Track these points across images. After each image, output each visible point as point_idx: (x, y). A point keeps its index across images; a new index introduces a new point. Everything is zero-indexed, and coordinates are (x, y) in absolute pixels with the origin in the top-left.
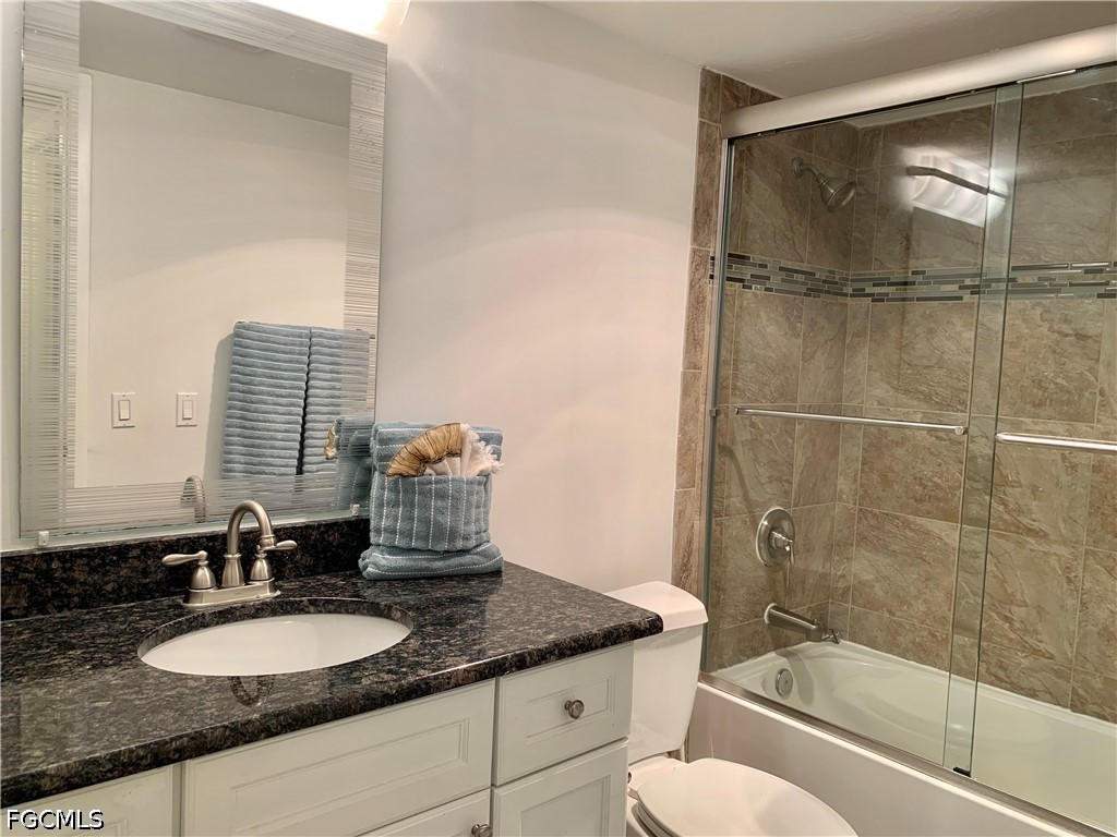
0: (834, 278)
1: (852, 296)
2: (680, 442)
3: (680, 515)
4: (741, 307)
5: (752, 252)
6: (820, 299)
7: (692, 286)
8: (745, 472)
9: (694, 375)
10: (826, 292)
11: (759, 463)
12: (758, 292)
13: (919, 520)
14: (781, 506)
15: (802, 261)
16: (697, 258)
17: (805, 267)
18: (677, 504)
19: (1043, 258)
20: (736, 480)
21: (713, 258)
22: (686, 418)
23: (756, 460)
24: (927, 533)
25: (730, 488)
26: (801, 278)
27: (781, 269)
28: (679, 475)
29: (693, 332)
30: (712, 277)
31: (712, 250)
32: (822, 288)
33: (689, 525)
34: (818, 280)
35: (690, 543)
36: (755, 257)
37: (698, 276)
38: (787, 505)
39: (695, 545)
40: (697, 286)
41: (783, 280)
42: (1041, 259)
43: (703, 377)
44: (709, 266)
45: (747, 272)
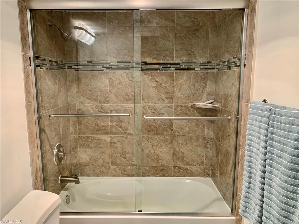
0: (62, 63)
1: (67, 69)
2: (29, 133)
3: (32, 160)
4: (40, 76)
5: (41, 55)
6: (60, 71)
7: (24, 70)
8: (49, 136)
9: (30, 105)
10: (62, 68)
11: (52, 131)
12: (44, 70)
13: (98, 136)
14: (59, 143)
15: (54, 58)
16: (25, 58)
17: (55, 60)
18: (31, 157)
19: (125, 59)
20: (47, 140)
21: (30, 58)
22: (29, 122)
23: (51, 130)
24: (101, 140)
25: (45, 143)
26: (54, 64)
27: (50, 61)
28: (30, 145)
29: (27, 88)
30: (30, 65)
31: (29, 55)
32: (60, 67)
33: (36, 163)
34: (59, 64)
35: (37, 169)
36: (42, 57)
37: (26, 65)
38: (60, 142)
39: (38, 169)
40: (26, 70)
41: (51, 65)
42: (124, 60)
43: (33, 105)
44: (29, 61)
45: (41, 63)
